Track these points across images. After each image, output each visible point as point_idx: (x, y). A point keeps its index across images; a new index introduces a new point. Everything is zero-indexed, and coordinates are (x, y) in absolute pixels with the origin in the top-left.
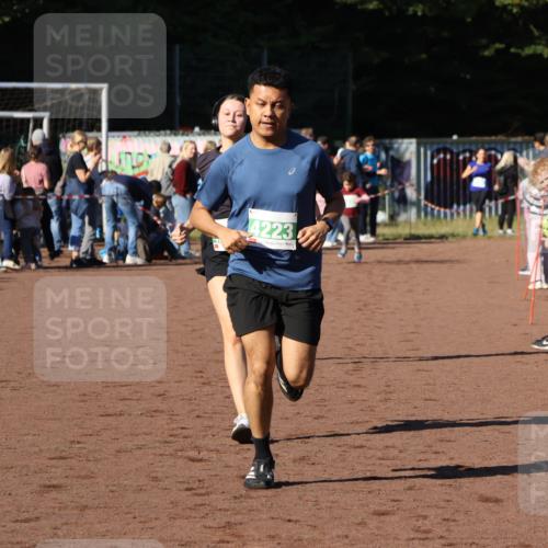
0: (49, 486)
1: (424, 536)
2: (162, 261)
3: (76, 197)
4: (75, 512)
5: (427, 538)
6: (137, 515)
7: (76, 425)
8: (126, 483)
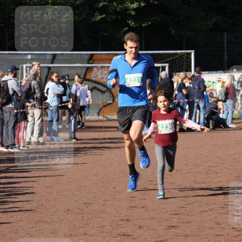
0: (171, 226)
6: (210, 239)
7: (182, 200)
8: (205, 225)
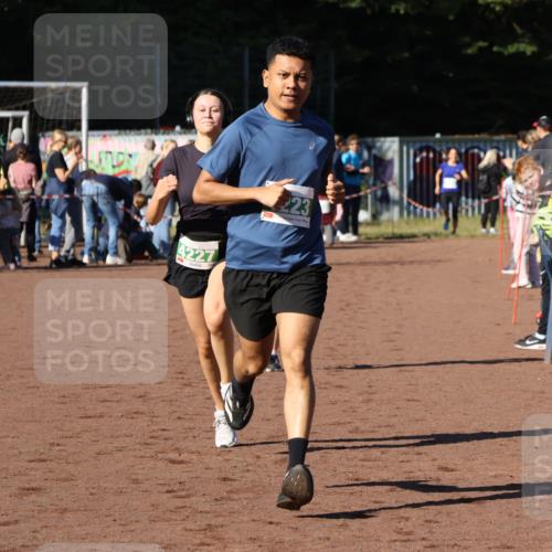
0: (28, 489)
1: (406, 537)
2: (143, 262)
3: (56, 197)
4: (54, 515)
5: (409, 540)
6: (117, 516)
7: (56, 427)
8: (106, 485)
